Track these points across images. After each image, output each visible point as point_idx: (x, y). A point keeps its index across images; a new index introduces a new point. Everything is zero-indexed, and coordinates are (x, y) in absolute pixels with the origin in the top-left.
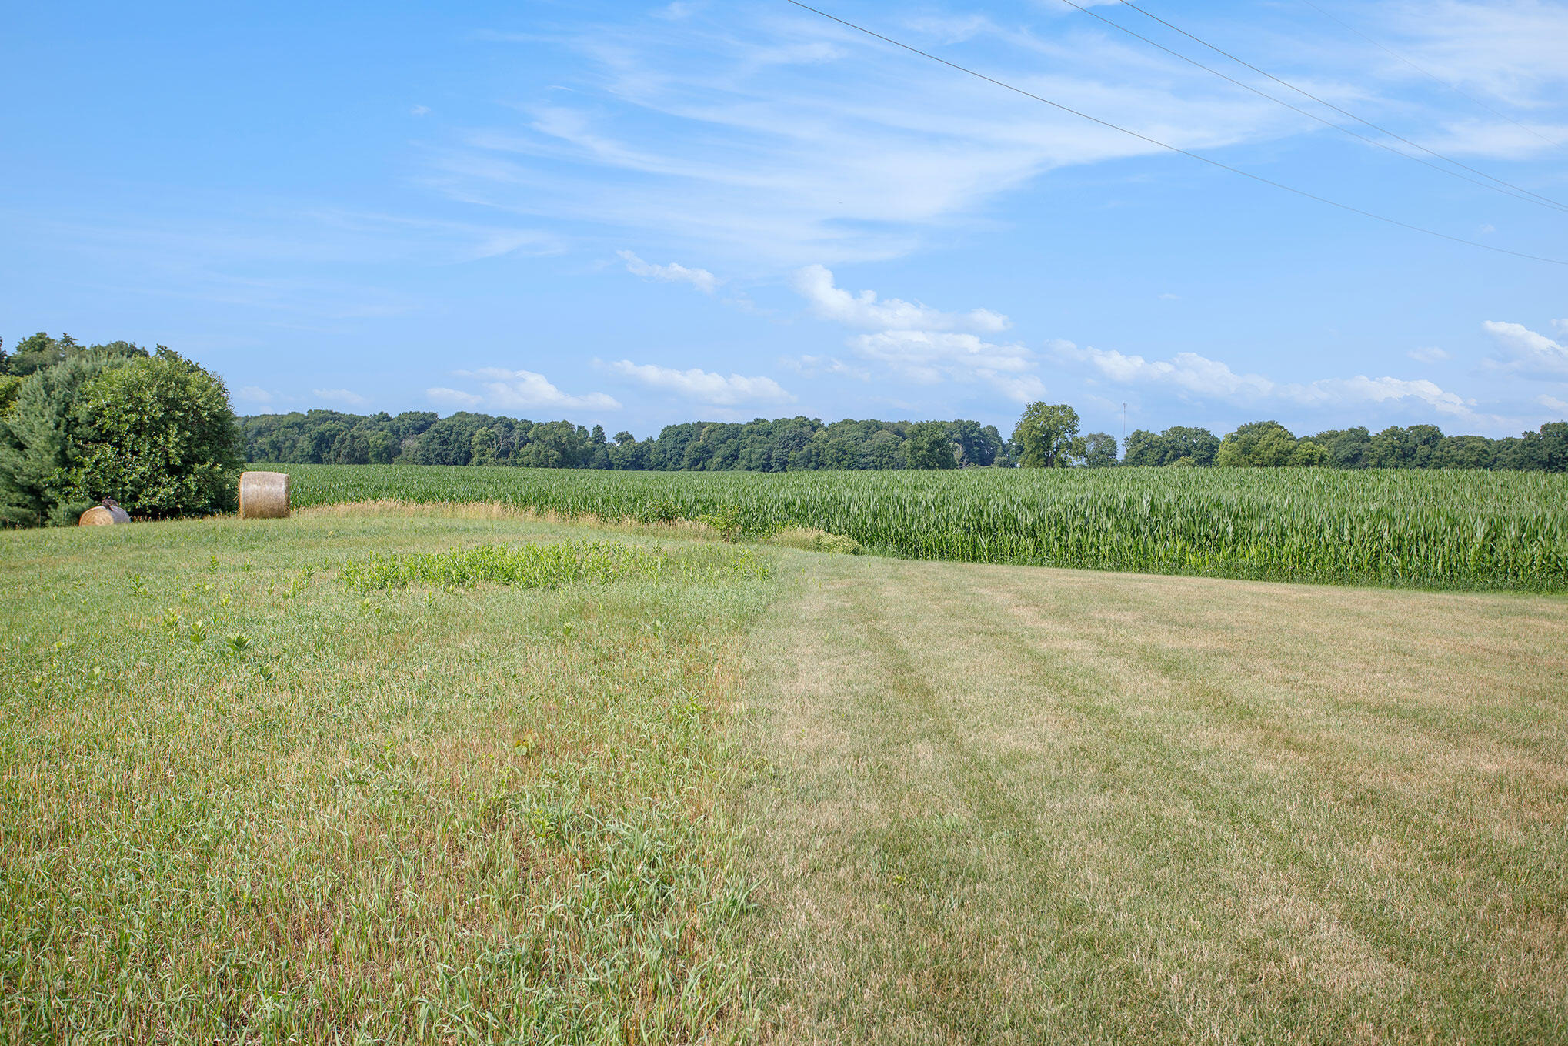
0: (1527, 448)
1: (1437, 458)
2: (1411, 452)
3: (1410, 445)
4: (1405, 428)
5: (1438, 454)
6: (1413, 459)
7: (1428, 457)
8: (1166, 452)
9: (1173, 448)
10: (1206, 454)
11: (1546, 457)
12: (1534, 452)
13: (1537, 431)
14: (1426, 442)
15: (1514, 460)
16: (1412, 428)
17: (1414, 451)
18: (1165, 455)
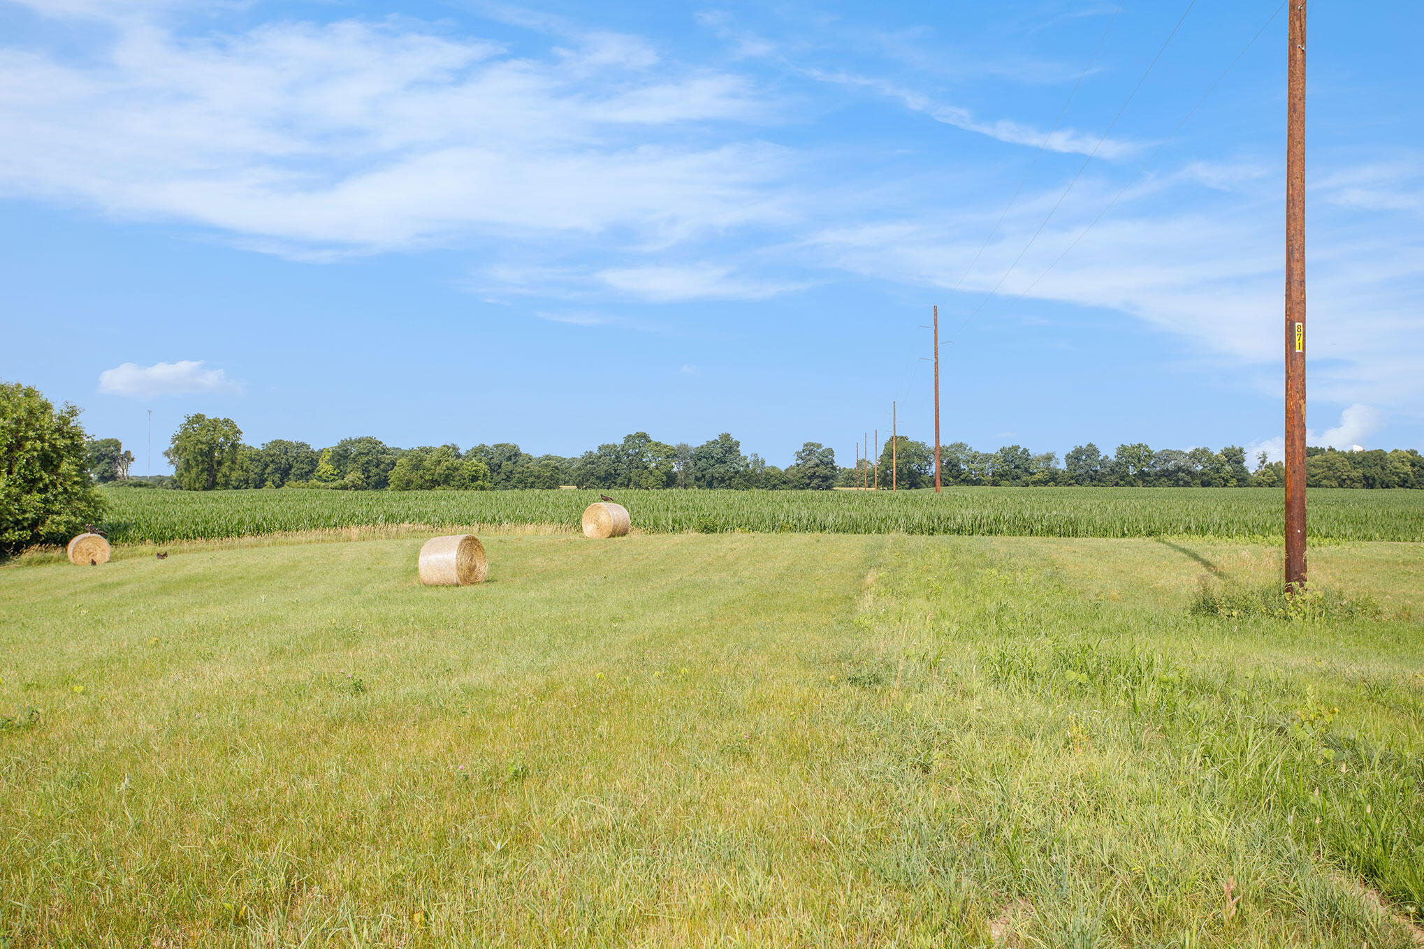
0: (589, 466)
1: (519, 473)
2: (497, 467)
3: (496, 461)
4: (491, 446)
5: (519, 470)
6: (498, 473)
7: (511, 472)
8: (267, 466)
9: (273, 461)
10: (307, 468)
11: (603, 473)
12: (595, 469)
13: (595, 451)
14: (509, 459)
15: (579, 475)
16: (497, 446)
17: (500, 466)
18: (265, 469)
